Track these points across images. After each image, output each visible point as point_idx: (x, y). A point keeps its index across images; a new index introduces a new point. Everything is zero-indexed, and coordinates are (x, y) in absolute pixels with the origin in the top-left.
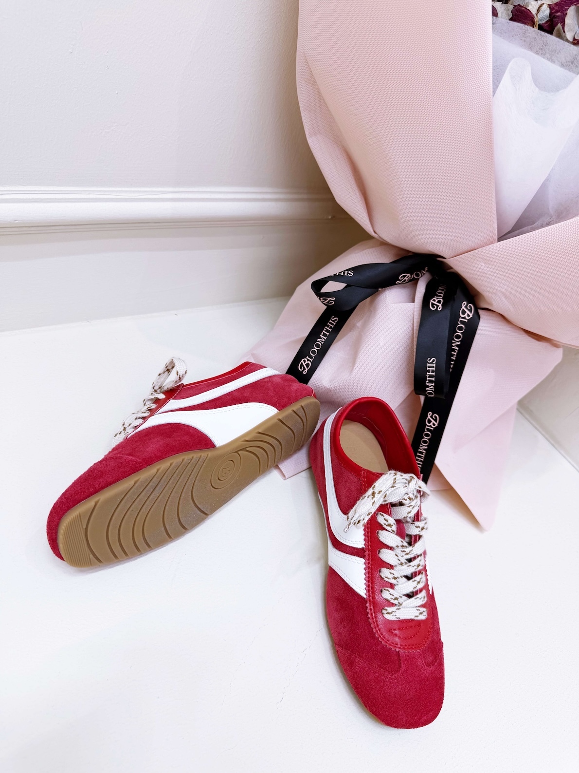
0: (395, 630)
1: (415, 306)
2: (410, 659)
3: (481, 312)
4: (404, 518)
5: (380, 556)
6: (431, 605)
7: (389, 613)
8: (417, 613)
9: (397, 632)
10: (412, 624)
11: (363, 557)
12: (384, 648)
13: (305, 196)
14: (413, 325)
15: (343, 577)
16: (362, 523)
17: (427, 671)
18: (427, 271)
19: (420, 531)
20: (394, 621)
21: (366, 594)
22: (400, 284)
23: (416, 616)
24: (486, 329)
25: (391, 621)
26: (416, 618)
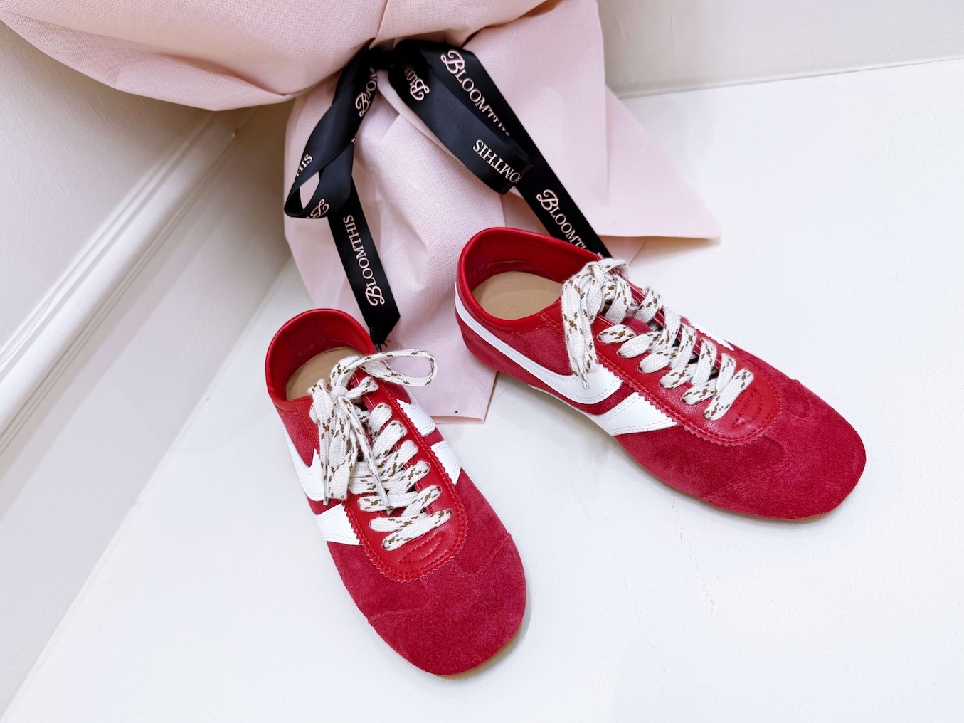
0: (737, 420)
1: (405, 116)
2: (782, 429)
3: (468, 47)
4: (626, 311)
5: (646, 372)
6: (744, 359)
7: (713, 413)
8: (740, 381)
9: (741, 420)
10: (747, 397)
11: (632, 391)
12: (746, 448)
13: (186, 144)
14: (424, 135)
15: (635, 431)
16: (593, 363)
17: (810, 421)
18: (375, 71)
19: (655, 307)
20: (727, 413)
21: (673, 421)
22: (365, 113)
23: (742, 386)
24: (491, 56)
25: (724, 416)
26: (744, 388)
